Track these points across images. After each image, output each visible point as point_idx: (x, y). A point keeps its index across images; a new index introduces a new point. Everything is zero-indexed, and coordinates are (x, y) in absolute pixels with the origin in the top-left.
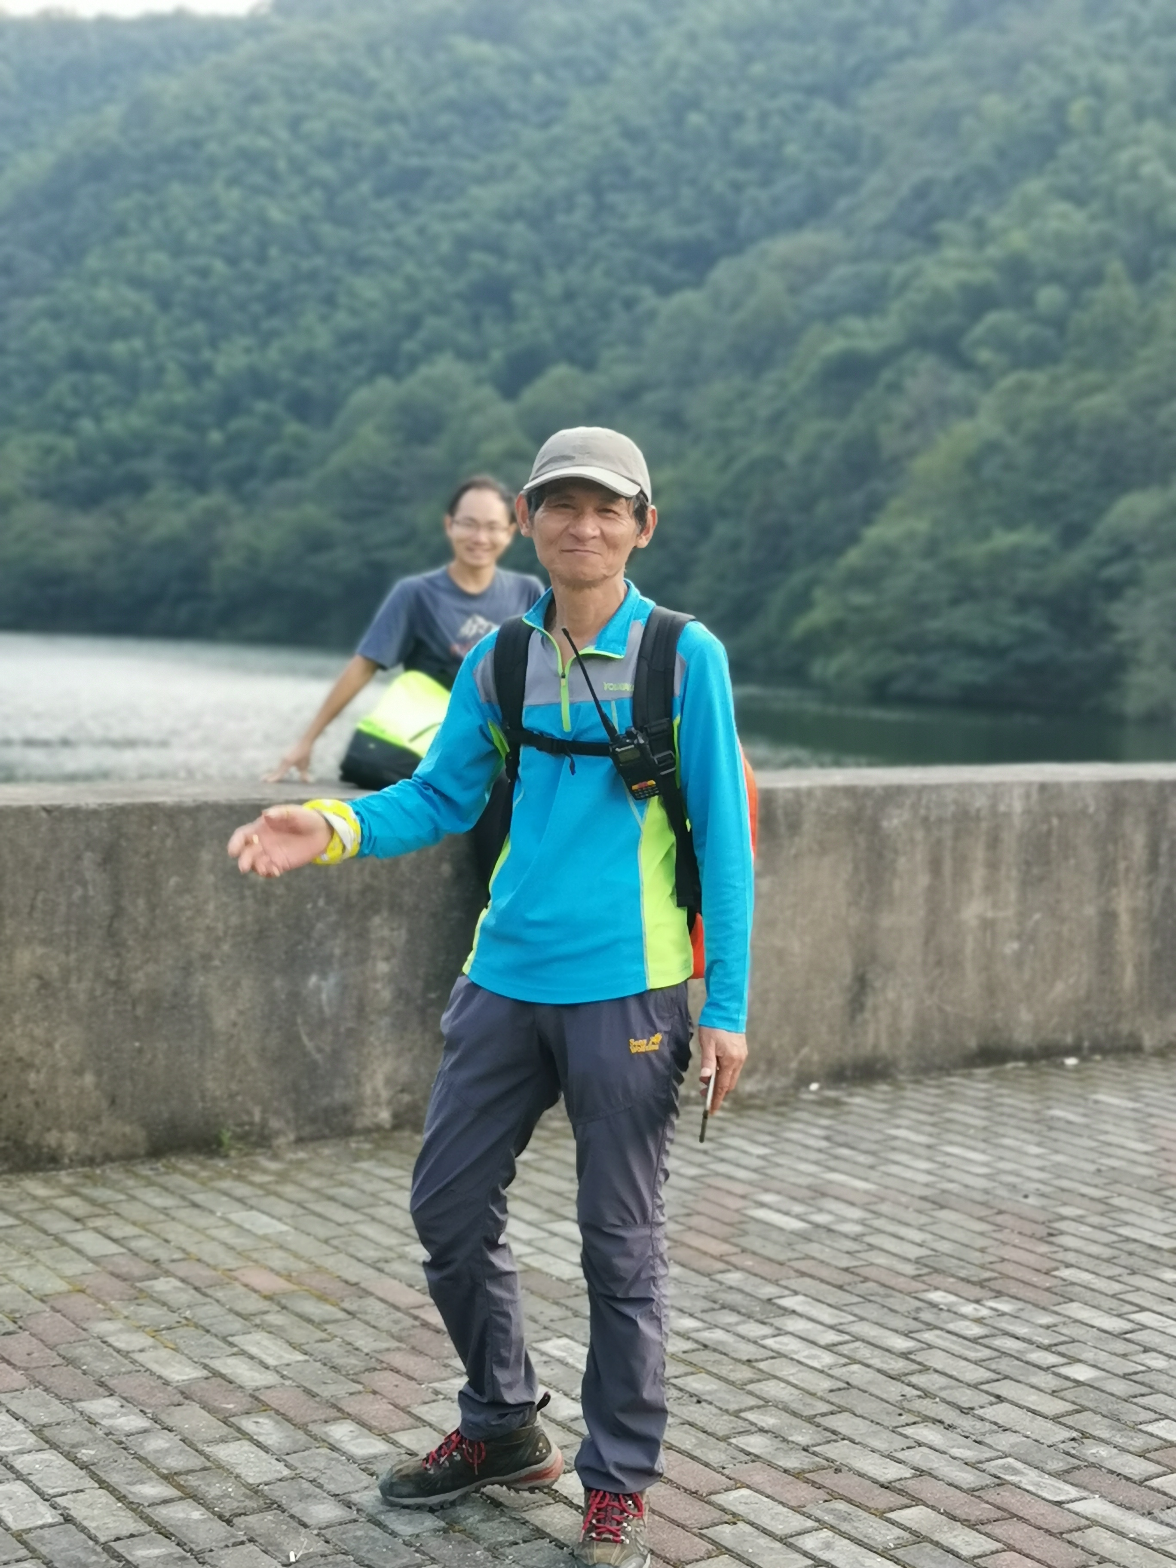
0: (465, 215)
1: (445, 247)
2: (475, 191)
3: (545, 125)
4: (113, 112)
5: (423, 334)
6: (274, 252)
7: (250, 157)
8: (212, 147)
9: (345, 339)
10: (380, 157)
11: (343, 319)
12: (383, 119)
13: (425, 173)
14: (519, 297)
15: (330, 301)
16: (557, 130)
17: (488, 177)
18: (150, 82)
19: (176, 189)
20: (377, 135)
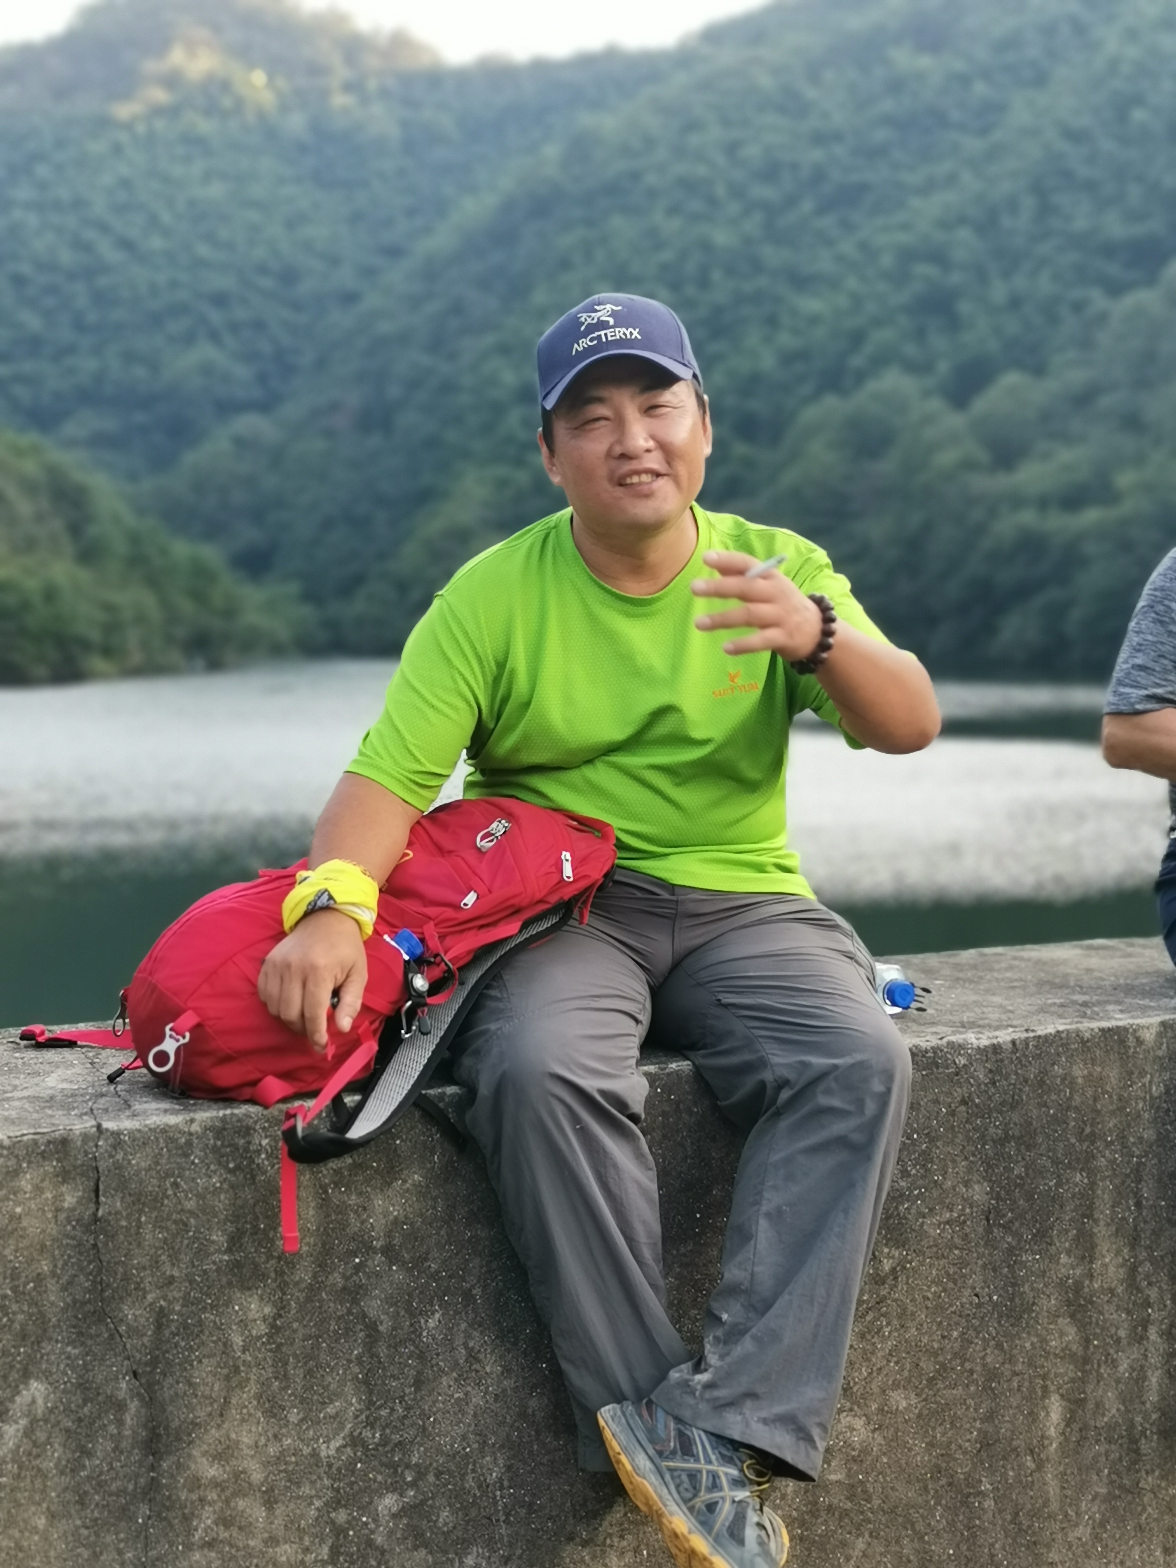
0: (905, 227)
1: (887, 261)
2: (915, 202)
3: (984, 131)
4: (552, 151)
5: (868, 349)
6: (716, 276)
7: (689, 185)
8: (651, 179)
9: (788, 358)
10: (819, 176)
11: (786, 340)
12: (819, 139)
13: (863, 188)
14: (964, 307)
15: (772, 322)
16: (998, 135)
17: (927, 188)
18: (587, 120)
19: (618, 222)
20: (816, 155)
